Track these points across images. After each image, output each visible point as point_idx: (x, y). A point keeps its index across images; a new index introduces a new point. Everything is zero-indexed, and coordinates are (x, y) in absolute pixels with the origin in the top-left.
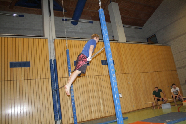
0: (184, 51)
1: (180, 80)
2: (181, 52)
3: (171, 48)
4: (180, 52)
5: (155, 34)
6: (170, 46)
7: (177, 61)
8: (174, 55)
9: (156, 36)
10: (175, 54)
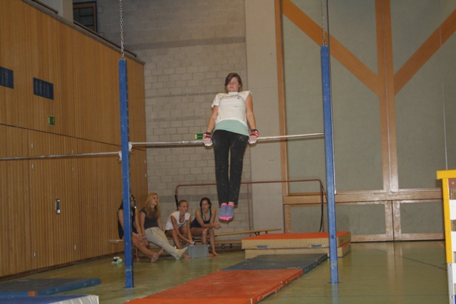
0: (185, 95)
1: (149, 184)
2: (177, 96)
3: (147, 72)
4: (174, 96)
5: (95, 2)
6: (143, 64)
7: (155, 120)
8: (150, 97)
9: (99, 10)
10: (154, 97)
